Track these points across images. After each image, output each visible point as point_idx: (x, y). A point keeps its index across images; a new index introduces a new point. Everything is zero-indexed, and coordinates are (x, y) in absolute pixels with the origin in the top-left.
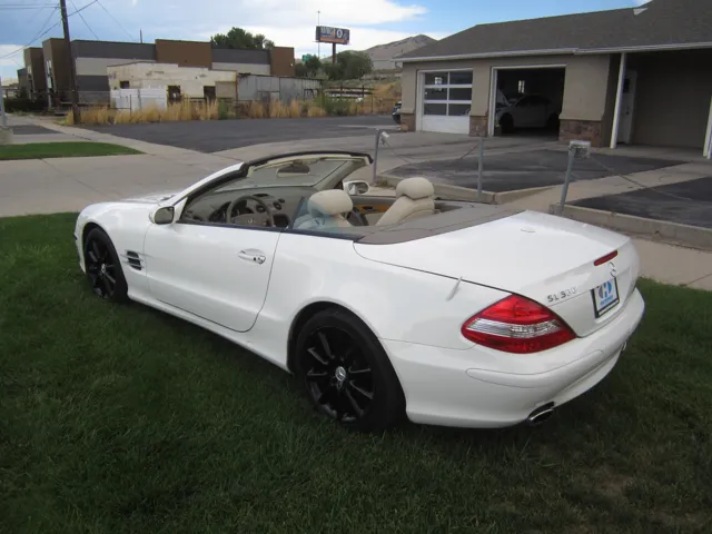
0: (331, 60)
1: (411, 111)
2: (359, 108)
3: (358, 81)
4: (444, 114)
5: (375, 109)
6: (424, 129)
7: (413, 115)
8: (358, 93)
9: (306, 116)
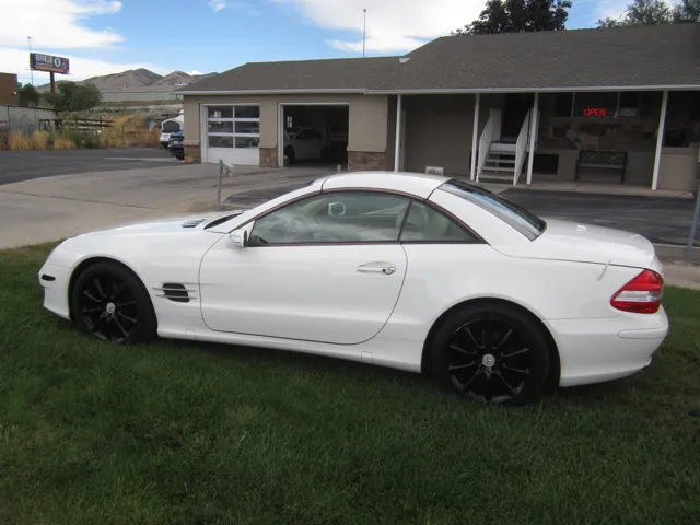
0: (49, 89)
1: (195, 143)
2: (111, 141)
3: (87, 112)
4: (232, 146)
5: (127, 142)
6: (211, 161)
7: (198, 147)
8: (96, 125)
9: (52, 149)
